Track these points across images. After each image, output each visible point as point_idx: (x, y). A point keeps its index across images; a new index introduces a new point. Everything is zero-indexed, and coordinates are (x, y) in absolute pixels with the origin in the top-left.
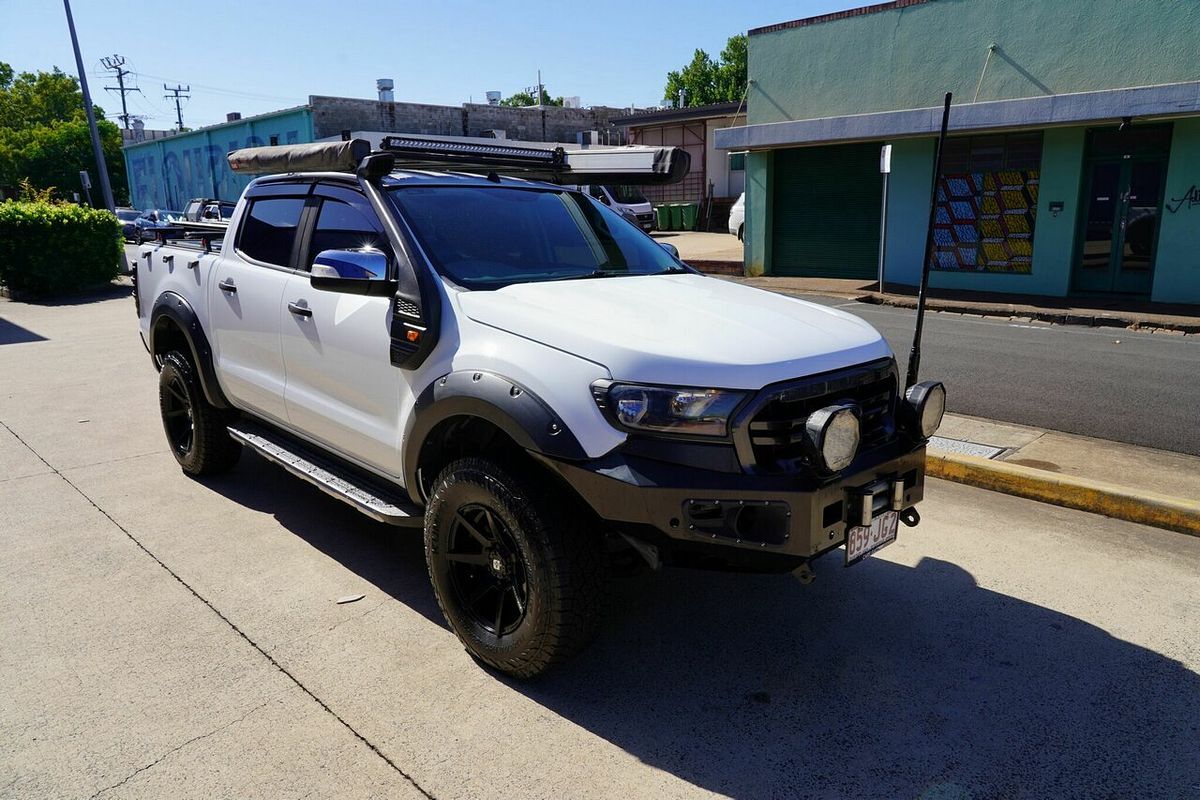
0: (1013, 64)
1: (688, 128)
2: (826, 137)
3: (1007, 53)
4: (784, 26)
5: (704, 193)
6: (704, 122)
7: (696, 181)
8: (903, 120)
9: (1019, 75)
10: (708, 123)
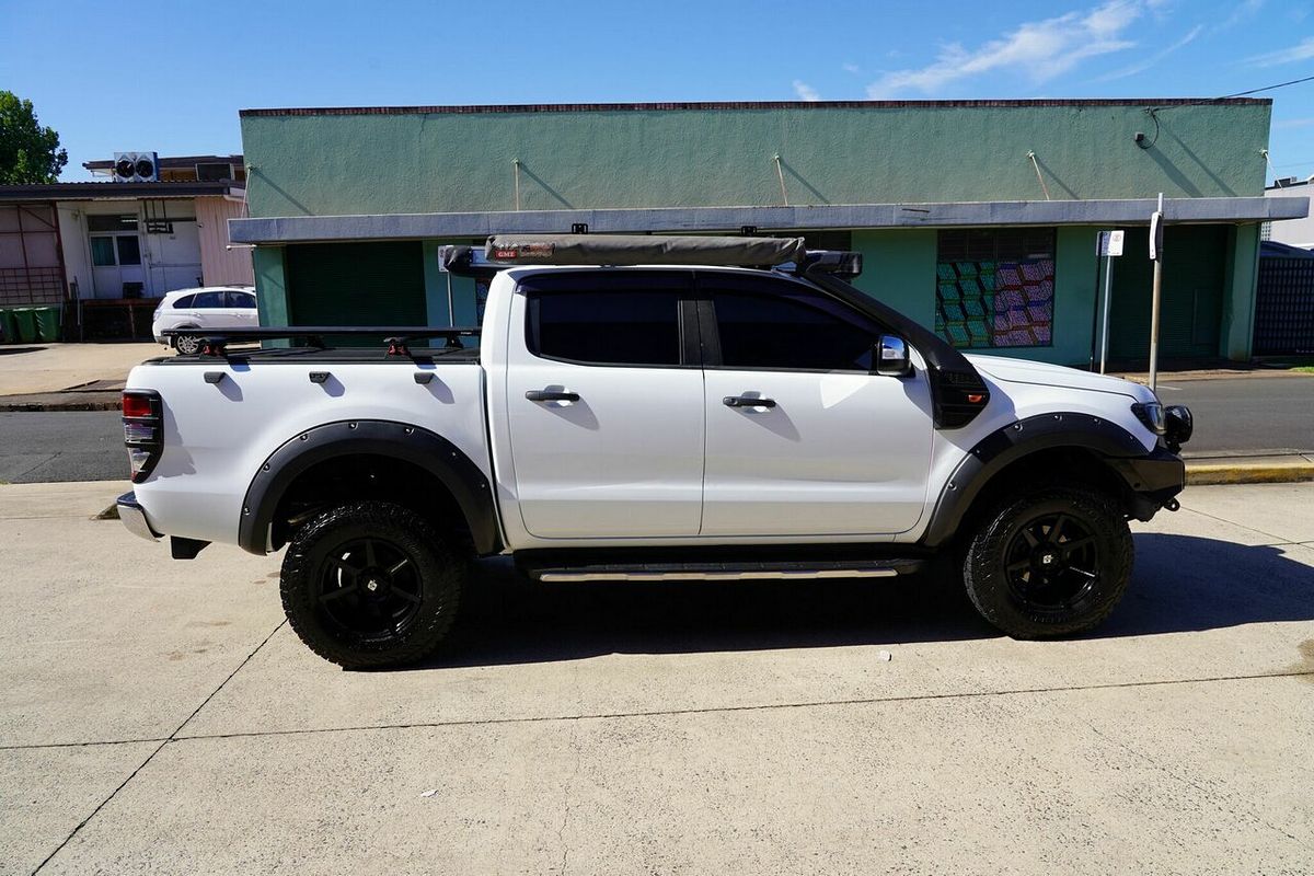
0: (536, 179)
1: (26, 210)
2: (377, 235)
3: (530, 169)
4: (288, 111)
5: (66, 294)
6: (53, 204)
7: (50, 279)
8: (460, 223)
9: (542, 189)
10: (58, 204)
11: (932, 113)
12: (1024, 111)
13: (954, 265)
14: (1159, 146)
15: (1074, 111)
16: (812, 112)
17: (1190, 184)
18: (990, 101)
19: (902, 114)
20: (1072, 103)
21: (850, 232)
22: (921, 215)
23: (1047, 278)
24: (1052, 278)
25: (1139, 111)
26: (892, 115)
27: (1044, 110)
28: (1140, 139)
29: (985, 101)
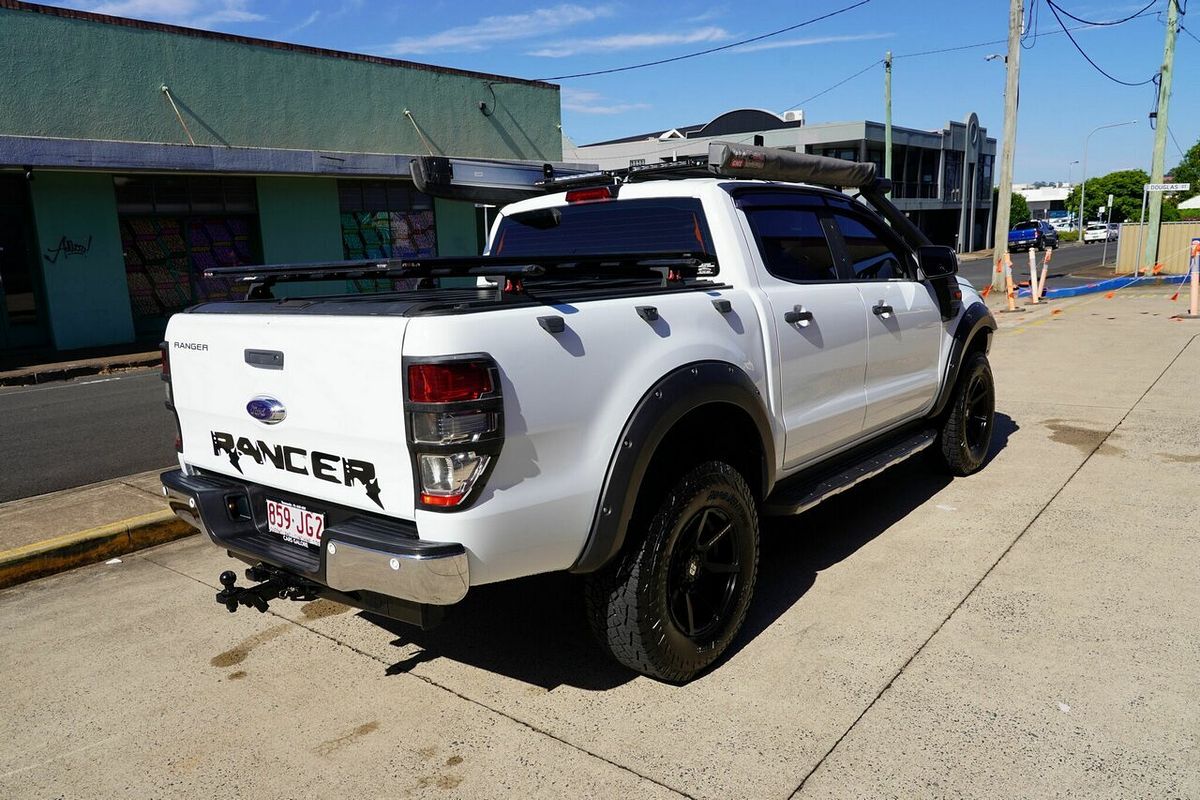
11: (319, 61)
12: (397, 71)
13: (355, 217)
14: (496, 115)
15: (434, 76)
16: (198, 42)
17: (517, 147)
18: (369, 57)
19: (292, 58)
20: (433, 68)
21: (254, 178)
22: (338, 163)
23: (430, 228)
24: (433, 227)
25: (478, 83)
26: (282, 57)
27: (412, 72)
28: (483, 108)
29: (365, 56)
